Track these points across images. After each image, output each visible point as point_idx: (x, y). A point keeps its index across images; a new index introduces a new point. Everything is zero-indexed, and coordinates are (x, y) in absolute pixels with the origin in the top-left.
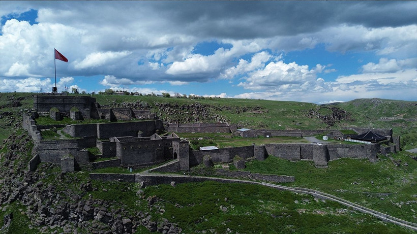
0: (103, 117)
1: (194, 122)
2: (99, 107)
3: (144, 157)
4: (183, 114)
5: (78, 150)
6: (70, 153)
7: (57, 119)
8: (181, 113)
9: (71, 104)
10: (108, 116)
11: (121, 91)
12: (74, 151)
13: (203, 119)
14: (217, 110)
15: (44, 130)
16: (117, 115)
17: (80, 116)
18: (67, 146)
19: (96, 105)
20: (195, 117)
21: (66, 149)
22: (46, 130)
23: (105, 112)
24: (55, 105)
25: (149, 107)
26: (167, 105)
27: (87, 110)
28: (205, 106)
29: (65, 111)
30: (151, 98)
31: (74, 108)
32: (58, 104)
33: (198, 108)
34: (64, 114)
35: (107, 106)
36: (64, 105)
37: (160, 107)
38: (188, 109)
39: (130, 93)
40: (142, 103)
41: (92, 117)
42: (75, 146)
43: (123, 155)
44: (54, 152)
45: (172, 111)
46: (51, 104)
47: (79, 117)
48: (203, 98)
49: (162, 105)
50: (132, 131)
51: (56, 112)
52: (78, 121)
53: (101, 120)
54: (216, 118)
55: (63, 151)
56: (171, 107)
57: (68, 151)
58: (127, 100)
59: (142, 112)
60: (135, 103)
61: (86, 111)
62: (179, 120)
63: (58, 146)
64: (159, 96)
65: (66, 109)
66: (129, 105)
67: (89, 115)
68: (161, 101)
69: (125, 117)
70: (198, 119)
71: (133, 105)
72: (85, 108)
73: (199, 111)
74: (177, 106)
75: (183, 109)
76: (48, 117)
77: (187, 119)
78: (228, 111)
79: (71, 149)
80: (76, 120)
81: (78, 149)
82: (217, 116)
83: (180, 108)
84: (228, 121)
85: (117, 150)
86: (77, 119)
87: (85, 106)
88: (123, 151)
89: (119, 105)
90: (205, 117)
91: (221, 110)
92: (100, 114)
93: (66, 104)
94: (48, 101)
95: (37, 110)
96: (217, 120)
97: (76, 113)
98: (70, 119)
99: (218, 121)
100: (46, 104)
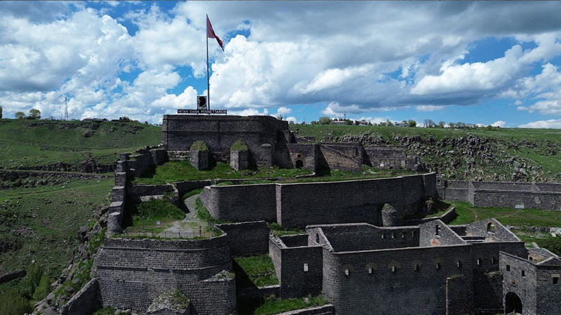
0: (300, 164)
1: (465, 169)
2: (293, 140)
3: (407, 303)
4: (443, 155)
5: (202, 278)
6: (180, 286)
7: (201, 167)
8: (439, 153)
9: (233, 134)
10: (309, 161)
11: (342, 120)
12: (192, 280)
13: (484, 165)
14: (510, 147)
15: (147, 198)
16: (331, 158)
17: (249, 162)
18: (172, 261)
19: (287, 137)
20: (468, 160)
21: (168, 271)
22: (152, 199)
23: (304, 152)
24: (201, 135)
25: (383, 142)
26: (414, 140)
27: (264, 147)
28: (487, 141)
29: (221, 150)
30: (386, 129)
31: (238, 143)
32: (208, 133)
33: (473, 143)
34: (218, 156)
35: (310, 138)
36: (219, 136)
37: (403, 142)
38: (454, 145)
39: (354, 122)
40: (373, 135)
41: (277, 163)
42: (195, 263)
43: (344, 292)
44: (137, 279)
45: (424, 149)
46: (193, 134)
47: (246, 163)
48: (476, 128)
49: (406, 139)
50: (368, 204)
51: (200, 152)
52: (243, 172)
53: (295, 170)
54: (512, 163)
55: (160, 278)
56: (422, 142)
57: (172, 277)
58: (349, 132)
59: (385, 153)
60: (362, 136)
61: (263, 150)
62: (436, 165)
63: (149, 259)
64: (398, 125)
65: (223, 145)
66: (352, 139)
67: (269, 158)
68: (404, 132)
69: (347, 163)
70: (474, 163)
71: (358, 139)
72: (261, 142)
73: (476, 150)
74: (432, 140)
75: (444, 145)
76: (186, 162)
77: (452, 164)
78: (531, 151)
79: (182, 272)
80: (240, 169)
81: (202, 275)
82: (514, 159)
83: (439, 145)
84: (537, 170)
85: (325, 275)
86: (241, 167)
87: (262, 138)
88: (343, 279)
89: (337, 138)
90: (488, 161)
91: (517, 148)
92: (294, 157)
93: (224, 133)
94: (187, 128)
95: (166, 146)
96: (513, 167)
97: (240, 154)
98: (228, 166)
99: (516, 169)
100: (185, 134)
